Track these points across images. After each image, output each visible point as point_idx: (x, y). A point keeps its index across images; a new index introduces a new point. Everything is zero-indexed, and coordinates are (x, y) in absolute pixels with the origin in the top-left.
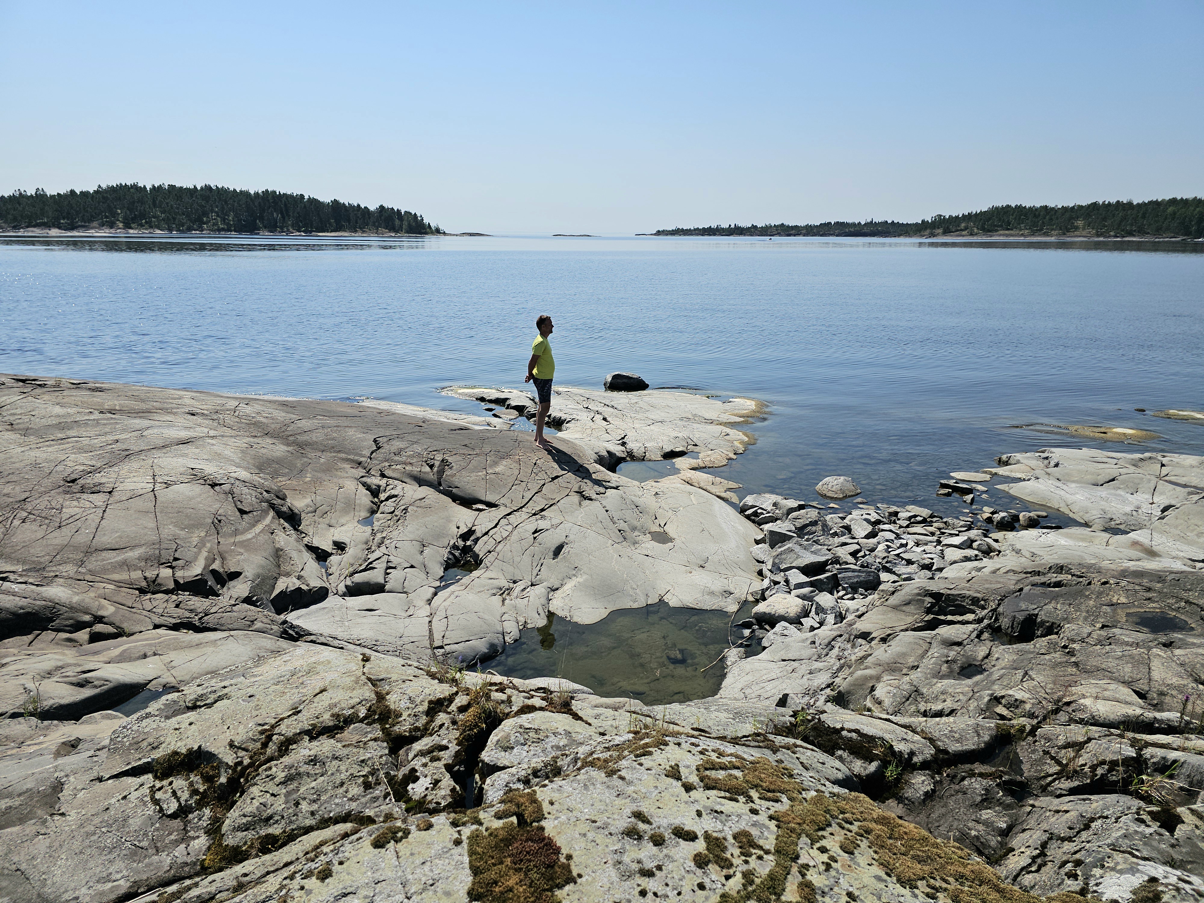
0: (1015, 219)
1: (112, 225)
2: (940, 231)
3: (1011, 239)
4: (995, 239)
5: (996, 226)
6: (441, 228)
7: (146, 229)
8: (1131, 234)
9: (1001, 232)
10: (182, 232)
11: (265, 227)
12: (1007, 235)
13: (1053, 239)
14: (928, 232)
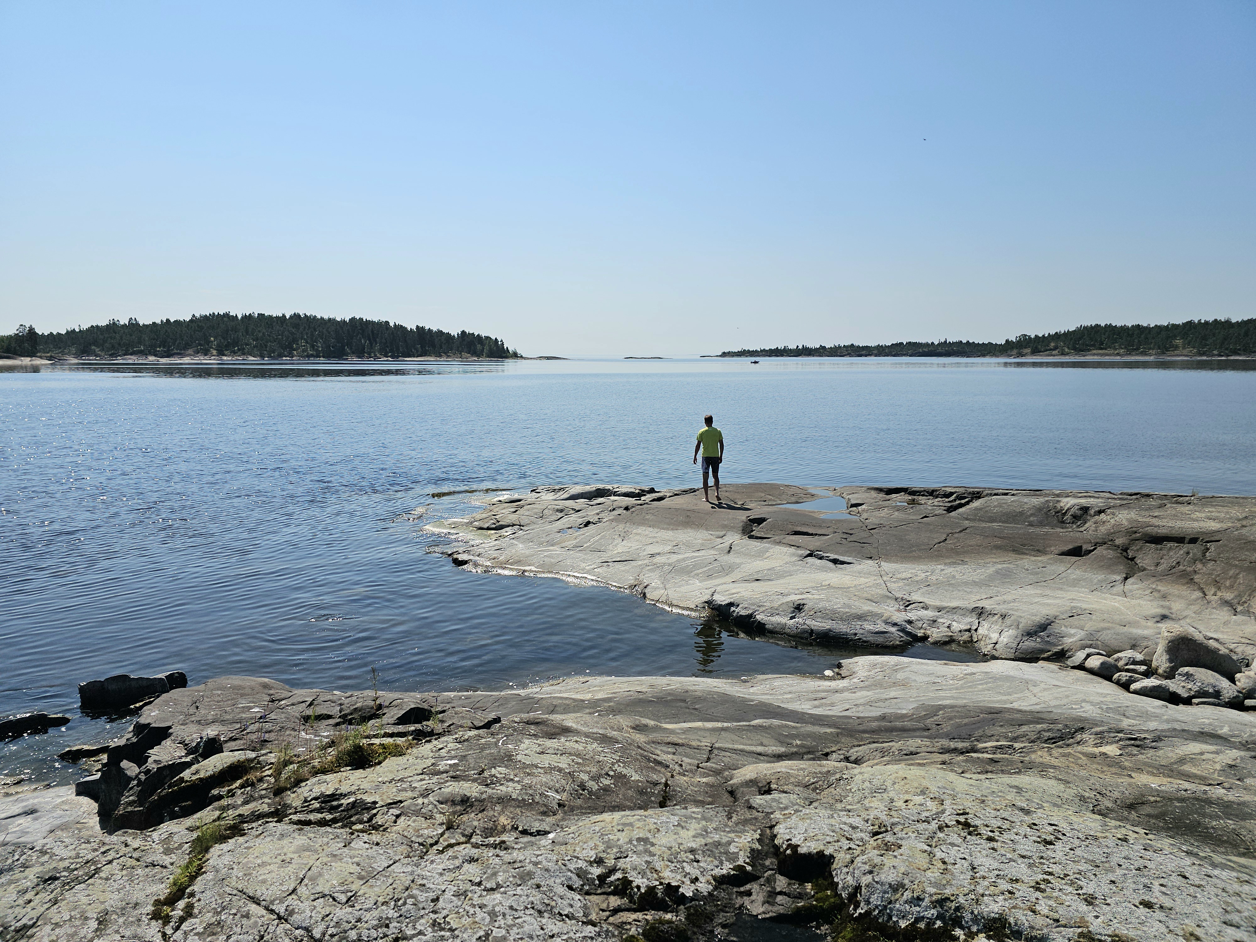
0: (1109, 337)
1: (206, 353)
2: (1028, 350)
3: (1107, 359)
4: (1089, 358)
5: (1087, 345)
6: (519, 352)
7: (239, 356)
8: (1235, 353)
9: (1095, 352)
10: (273, 358)
11: (353, 353)
12: (1102, 355)
13: (1152, 358)
14: (1015, 352)
